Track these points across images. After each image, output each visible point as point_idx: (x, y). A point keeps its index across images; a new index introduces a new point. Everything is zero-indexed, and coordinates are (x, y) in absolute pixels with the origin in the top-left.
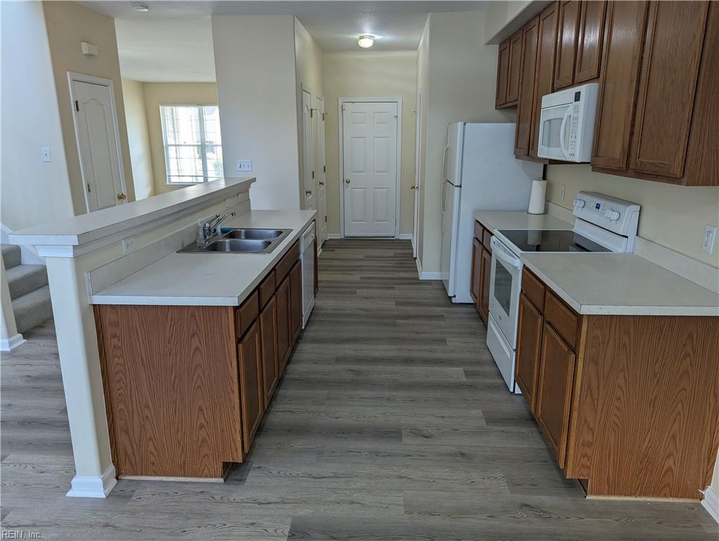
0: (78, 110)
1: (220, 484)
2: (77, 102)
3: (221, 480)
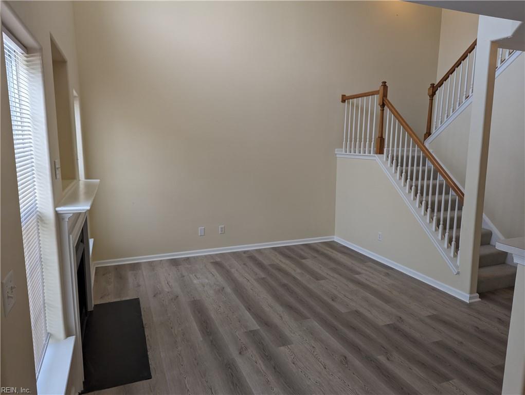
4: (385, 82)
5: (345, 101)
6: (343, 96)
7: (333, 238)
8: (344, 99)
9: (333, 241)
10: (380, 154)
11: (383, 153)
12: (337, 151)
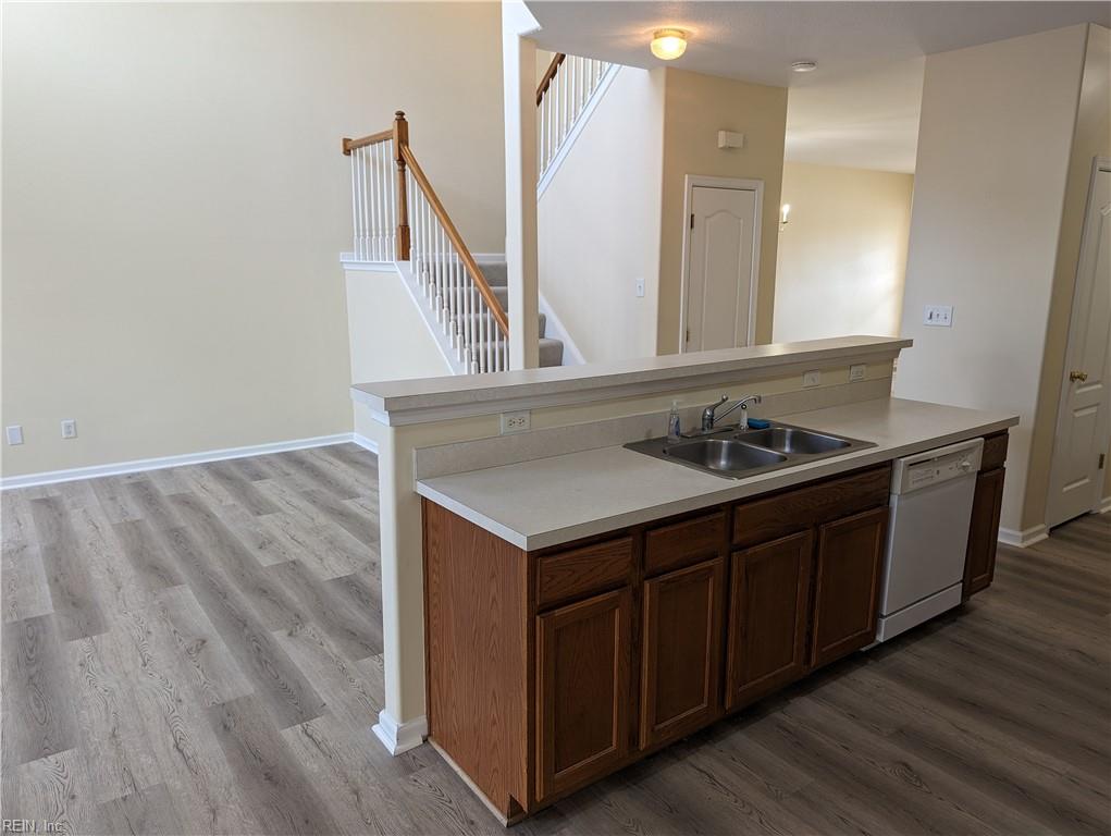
0: (692, 226)
1: (500, 824)
2: (692, 216)
3: (505, 822)
4: (402, 114)
5: (349, 151)
6: (346, 141)
7: (352, 437)
8: (348, 148)
9: (351, 444)
10: (404, 259)
11: (408, 259)
12: (343, 257)
